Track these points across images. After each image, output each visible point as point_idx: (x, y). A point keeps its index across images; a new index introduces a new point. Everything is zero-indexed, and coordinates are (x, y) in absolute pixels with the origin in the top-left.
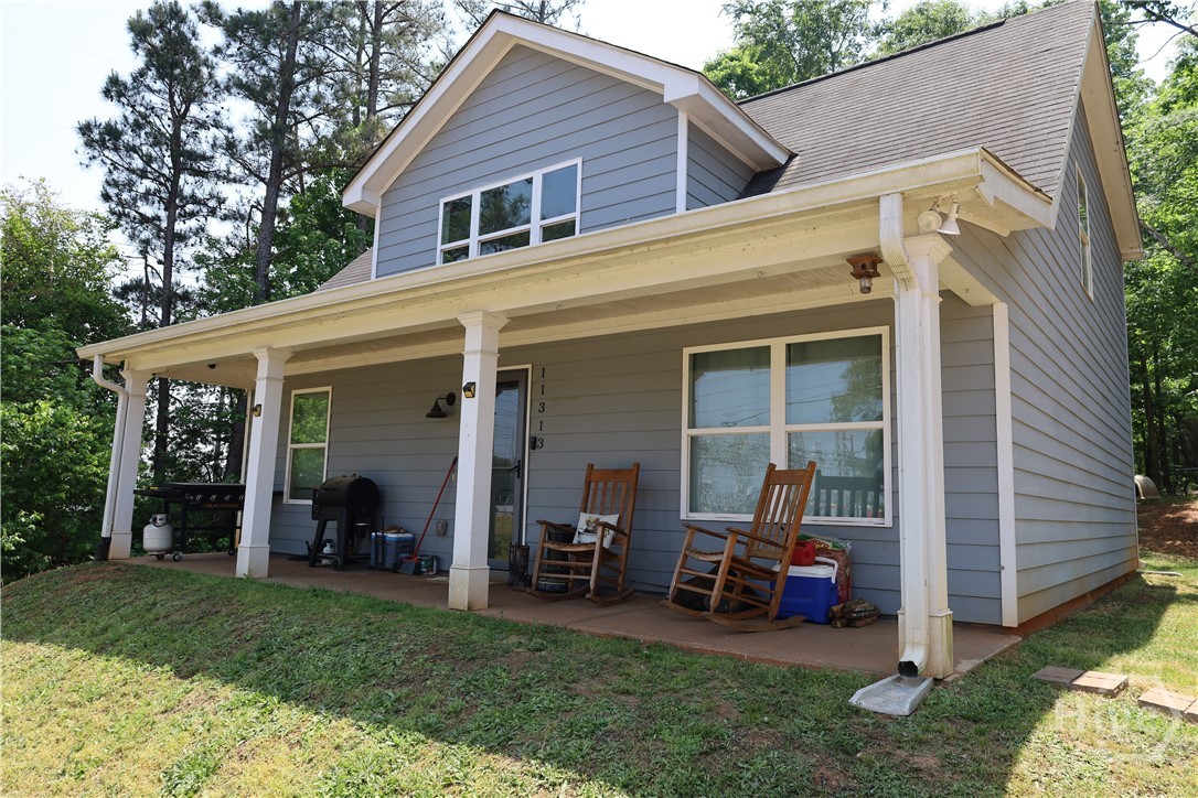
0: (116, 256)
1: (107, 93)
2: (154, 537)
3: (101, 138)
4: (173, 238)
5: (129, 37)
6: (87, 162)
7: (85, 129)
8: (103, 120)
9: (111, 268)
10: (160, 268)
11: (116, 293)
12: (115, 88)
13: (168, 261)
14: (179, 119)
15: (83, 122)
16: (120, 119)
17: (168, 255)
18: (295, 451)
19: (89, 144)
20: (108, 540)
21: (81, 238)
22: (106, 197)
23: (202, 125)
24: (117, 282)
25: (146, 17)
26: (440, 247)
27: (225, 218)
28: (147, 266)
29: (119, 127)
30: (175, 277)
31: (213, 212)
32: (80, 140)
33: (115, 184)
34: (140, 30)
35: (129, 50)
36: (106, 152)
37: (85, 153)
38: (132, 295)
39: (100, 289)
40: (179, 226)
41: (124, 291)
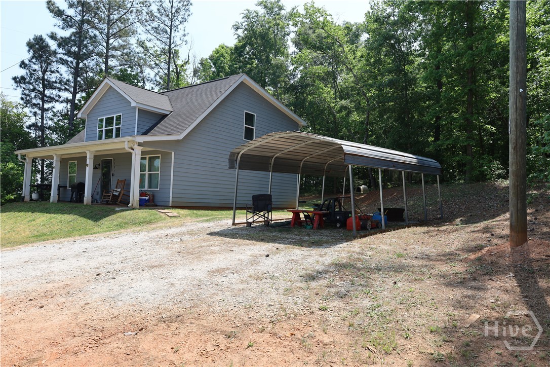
0: (26, 116)
1: (21, 66)
2: (34, 196)
3: (19, 81)
4: (43, 110)
5: (27, 48)
6: (16, 88)
7: (15, 79)
8: (19, 76)
9: (25, 119)
10: (40, 120)
11: (27, 127)
12: (23, 65)
13: (42, 118)
14: (44, 72)
15: (14, 77)
16: (25, 74)
17: (42, 116)
18: (70, 176)
19: (16, 82)
20: (24, 197)
21: (15, 110)
22: (22, 99)
23: (52, 72)
24: (27, 124)
25: (32, 40)
26: (98, 130)
27: (62, 102)
28: (36, 119)
29: (25, 77)
30: (45, 122)
31: (57, 101)
32: (13, 81)
33: (25, 94)
34: (30, 45)
35: (27, 53)
36: (21, 85)
37: (15, 85)
38: (32, 128)
39: (22, 126)
40: (46, 106)
41: (29, 127)
